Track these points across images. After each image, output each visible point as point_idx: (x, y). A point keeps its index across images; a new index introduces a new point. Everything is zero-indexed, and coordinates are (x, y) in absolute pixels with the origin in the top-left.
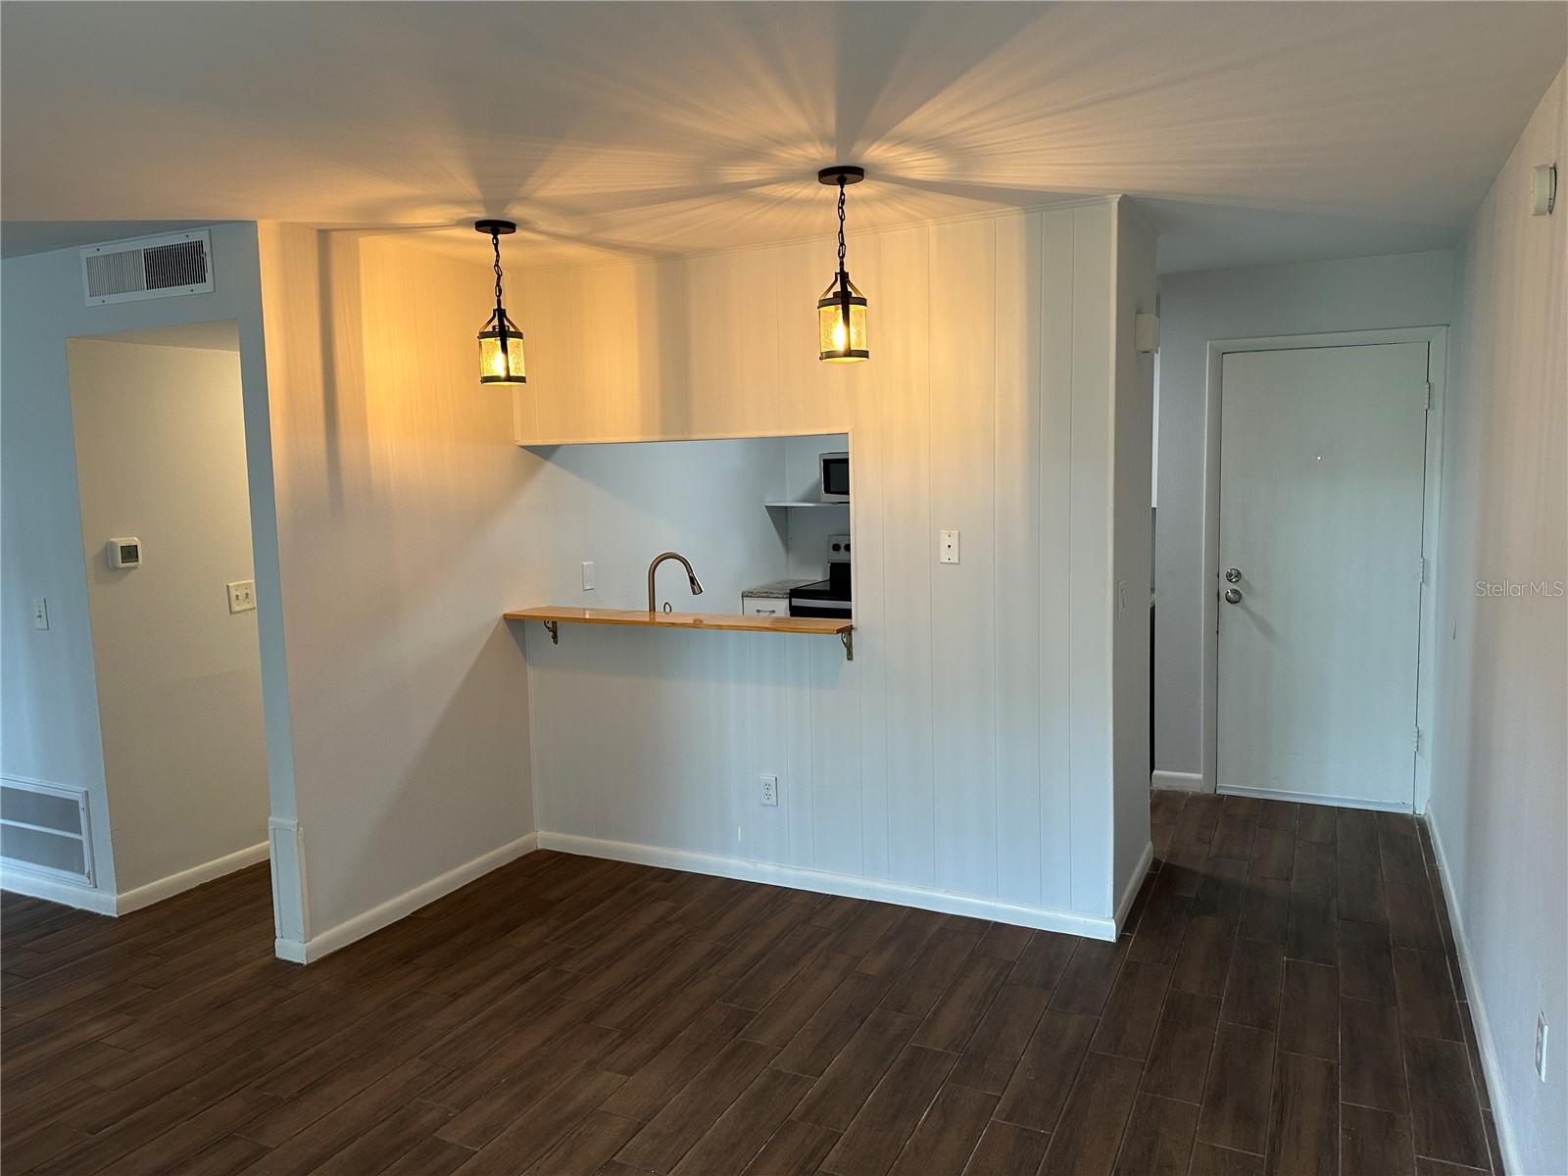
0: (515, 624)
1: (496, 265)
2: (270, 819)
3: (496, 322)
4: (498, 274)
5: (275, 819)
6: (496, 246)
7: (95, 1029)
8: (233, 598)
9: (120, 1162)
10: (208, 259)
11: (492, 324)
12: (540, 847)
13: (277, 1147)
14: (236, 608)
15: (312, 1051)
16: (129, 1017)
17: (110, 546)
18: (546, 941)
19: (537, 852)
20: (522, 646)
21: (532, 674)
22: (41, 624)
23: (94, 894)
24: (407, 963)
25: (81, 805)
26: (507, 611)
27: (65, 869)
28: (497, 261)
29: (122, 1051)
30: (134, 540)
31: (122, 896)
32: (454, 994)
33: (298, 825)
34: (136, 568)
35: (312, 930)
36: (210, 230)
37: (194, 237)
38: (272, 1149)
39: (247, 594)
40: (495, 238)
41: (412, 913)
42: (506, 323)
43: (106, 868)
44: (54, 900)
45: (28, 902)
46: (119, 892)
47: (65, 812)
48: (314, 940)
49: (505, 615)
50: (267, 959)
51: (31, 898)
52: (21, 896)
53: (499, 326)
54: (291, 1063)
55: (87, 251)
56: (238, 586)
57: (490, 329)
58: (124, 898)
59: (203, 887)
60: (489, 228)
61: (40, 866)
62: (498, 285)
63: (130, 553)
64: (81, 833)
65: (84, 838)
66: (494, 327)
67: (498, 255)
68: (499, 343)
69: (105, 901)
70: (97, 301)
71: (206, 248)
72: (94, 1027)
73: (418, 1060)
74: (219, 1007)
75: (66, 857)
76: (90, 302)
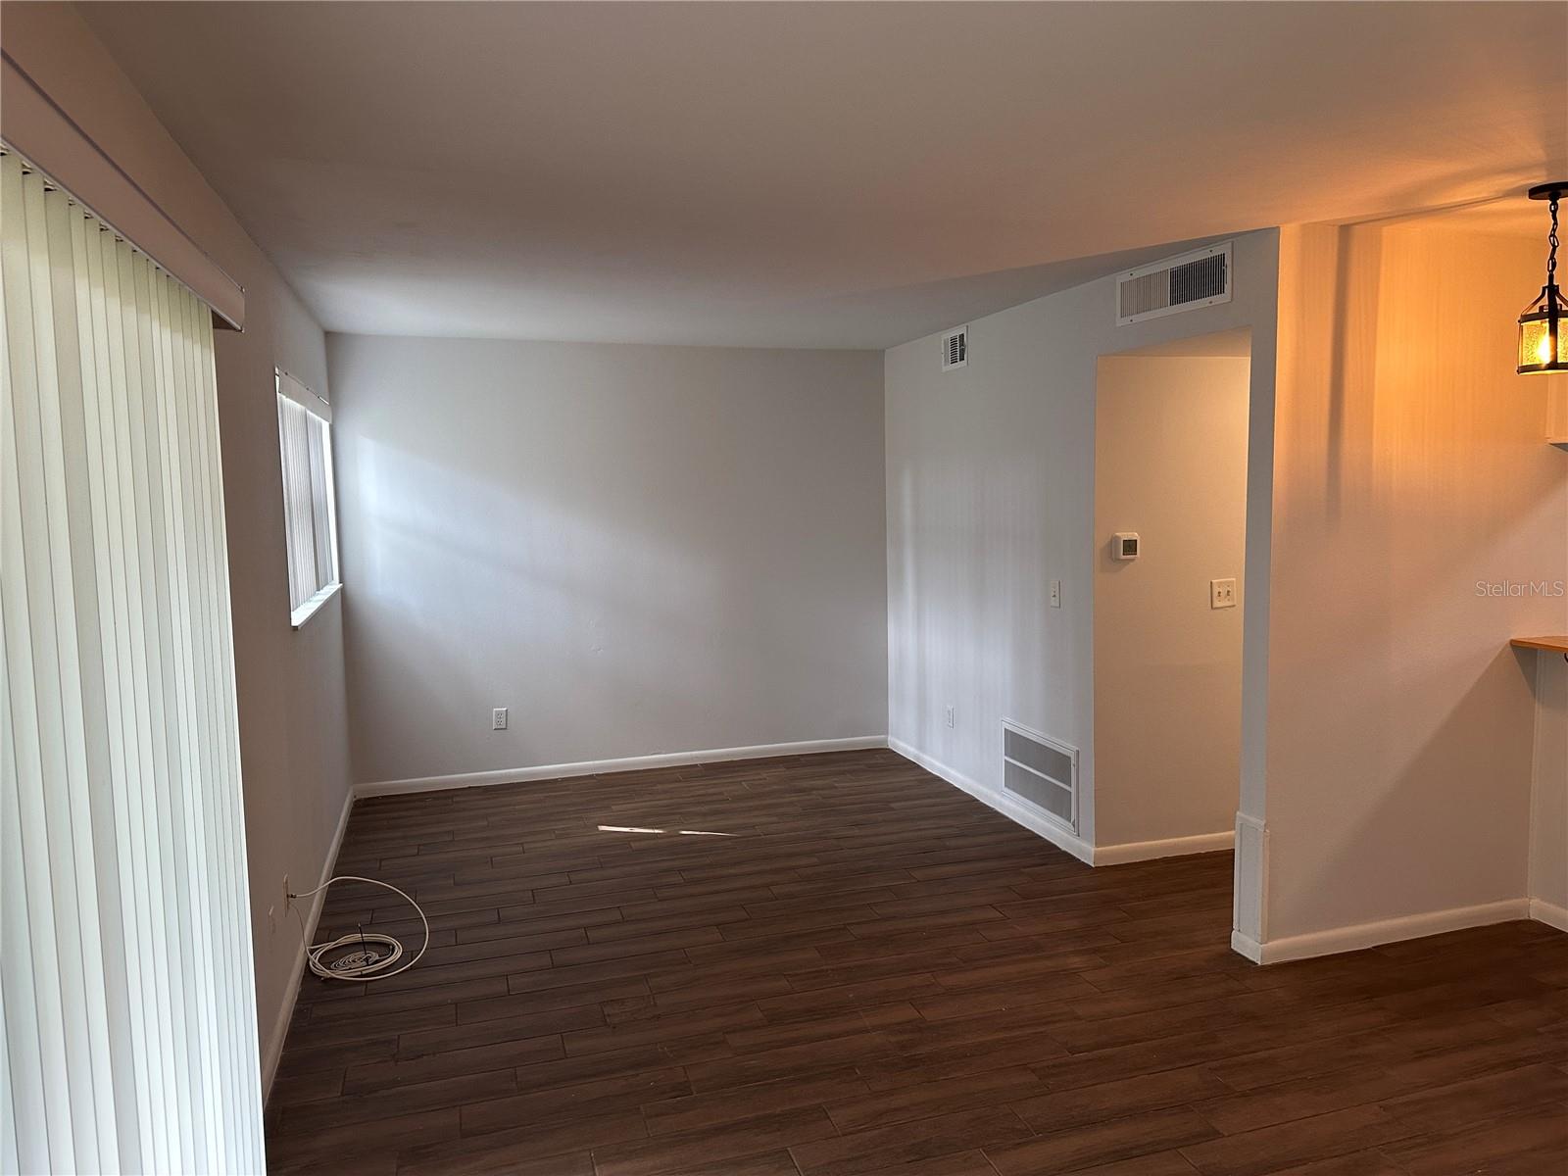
0: (1525, 653)
1: (1553, 235)
2: (1238, 813)
3: (1545, 301)
4: (1553, 245)
5: (1243, 815)
6: (1554, 213)
7: (1075, 961)
8: (1215, 594)
9: (1092, 1088)
10: (1229, 271)
11: (1540, 304)
12: (1532, 918)
13: (1229, 1136)
14: (1217, 604)
15: (1262, 1054)
16: (1101, 960)
17: (1115, 540)
18: (1541, 1030)
19: (1530, 921)
20: (1531, 679)
21: (1541, 714)
22: (1054, 602)
23: (1077, 841)
24: (1368, 998)
25: (1073, 762)
26: (1513, 637)
27: (1055, 813)
28: (1554, 230)
29: (1096, 989)
30: (1135, 536)
31: (1100, 849)
32: (1421, 1052)
33: (1265, 825)
34: (1133, 560)
35: (1269, 933)
36: (1233, 243)
37: (1217, 252)
38: (1224, 1136)
39: (1228, 592)
40: (1554, 203)
41: (1374, 947)
42: (1559, 301)
43: (1088, 821)
44: (1046, 837)
45: (1027, 833)
46: (1097, 844)
47: (1059, 764)
48: (1270, 944)
49: (1512, 641)
50: (1222, 947)
51: (1028, 830)
52: (1021, 826)
53: (1549, 305)
54: (1245, 1058)
55: (1124, 277)
56: (1221, 583)
57: (1536, 310)
58: (1101, 851)
59: (1166, 860)
60: (1547, 193)
61: (1039, 807)
62: (1552, 258)
63: (1130, 547)
64: (1070, 786)
65: (1072, 790)
66: (1541, 308)
67: (1556, 223)
68: (1547, 325)
69: (1086, 850)
70: (1126, 321)
71: (1228, 261)
72: (1077, 959)
73: (1376, 1108)
74: (1177, 979)
75: (1058, 803)
76: (1121, 322)
